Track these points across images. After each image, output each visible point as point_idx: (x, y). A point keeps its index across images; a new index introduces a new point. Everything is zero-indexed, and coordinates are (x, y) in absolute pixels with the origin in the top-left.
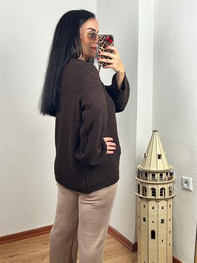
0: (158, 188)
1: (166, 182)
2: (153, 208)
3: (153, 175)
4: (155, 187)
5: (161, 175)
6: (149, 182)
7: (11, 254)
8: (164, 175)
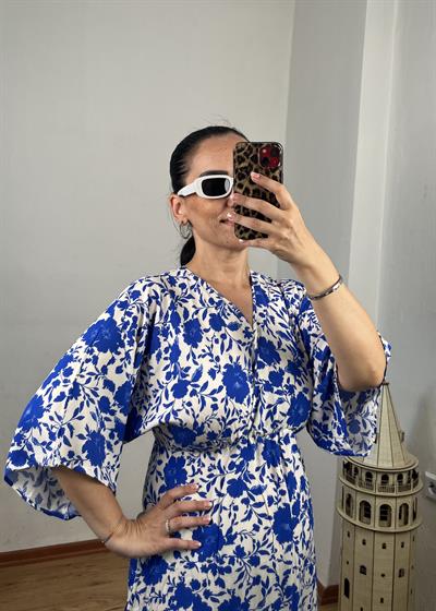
0: (376, 505)
1: (394, 494)
2: (364, 543)
3: (369, 475)
4: (371, 501)
5: (385, 478)
6: (358, 488)
7: (96, 580)
8: (392, 479)
